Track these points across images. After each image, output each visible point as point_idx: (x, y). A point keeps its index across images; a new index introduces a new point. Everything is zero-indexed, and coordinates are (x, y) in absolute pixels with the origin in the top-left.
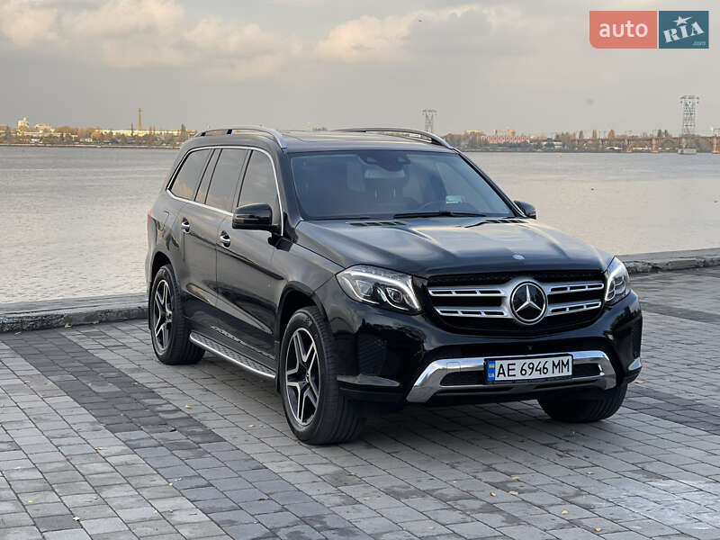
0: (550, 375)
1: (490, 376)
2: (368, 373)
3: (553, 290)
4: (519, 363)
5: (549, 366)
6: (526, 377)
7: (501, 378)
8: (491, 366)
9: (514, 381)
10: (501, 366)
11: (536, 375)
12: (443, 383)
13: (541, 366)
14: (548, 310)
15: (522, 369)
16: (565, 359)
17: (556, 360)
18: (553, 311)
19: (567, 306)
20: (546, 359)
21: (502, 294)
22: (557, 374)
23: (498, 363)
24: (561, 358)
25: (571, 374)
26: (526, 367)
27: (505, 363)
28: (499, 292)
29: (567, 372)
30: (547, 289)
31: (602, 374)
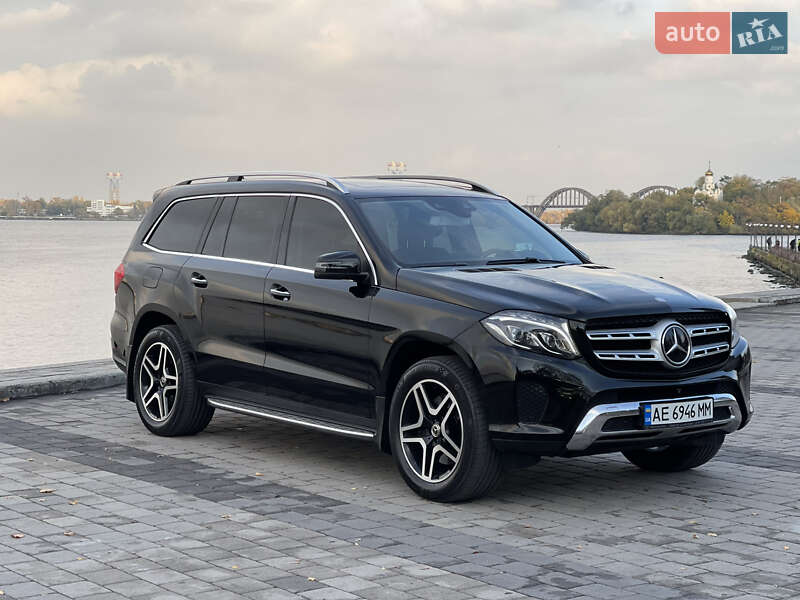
0: (696, 418)
1: (647, 420)
2: (528, 421)
3: (694, 332)
4: (672, 406)
5: (696, 409)
6: (678, 421)
7: (657, 422)
8: (647, 410)
9: (667, 425)
10: (657, 410)
11: (686, 419)
12: (603, 429)
13: (689, 409)
14: (692, 352)
15: (674, 413)
16: (707, 402)
17: (701, 402)
18: (696, 353)
19: (705, 348)
20: (693, 403)
21: (653, 336)
22: (702, 418)
23: (654, 407)
24: (704, 401)
25: (712, 417)
26: (677, 411)
27: (660, 407)
28: (649, 335)
29: (710, 415)
30: (690, 331)
31: (732, 417)
